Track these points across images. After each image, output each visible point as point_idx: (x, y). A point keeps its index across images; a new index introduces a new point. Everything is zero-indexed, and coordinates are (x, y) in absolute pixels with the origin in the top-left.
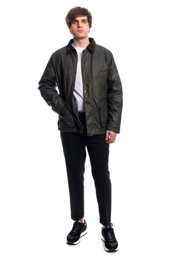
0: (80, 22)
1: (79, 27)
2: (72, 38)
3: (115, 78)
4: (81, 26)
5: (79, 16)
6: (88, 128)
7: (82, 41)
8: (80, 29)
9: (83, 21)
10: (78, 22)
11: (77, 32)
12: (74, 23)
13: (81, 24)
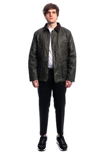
0: (51, 13)
1: (51, 16)
2: (47, 23)
4: (51, 15)
6: (55, 78)
7: (52, 25)
8: (51, 17)
9: (53, 12)
10: (50, 13)
11: (49, 19)
12: (47, 13)
13: (52, 14)
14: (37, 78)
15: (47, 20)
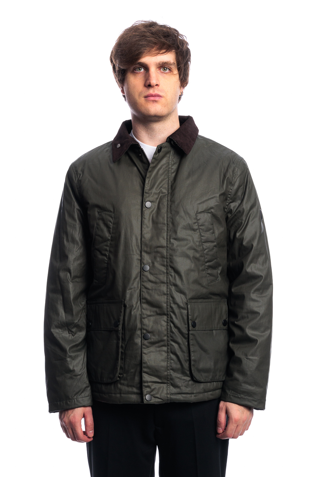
0: (153, 70)
1: (150, 86)
2: (129, 117)
3: (253, 238)
4: (153, 82)
5: (150, 53)
8: (151, 91)
9: (163, 66)
10: (146, 68)
11: (142, 100)
12: (134, 72)
13: (155, 75)
14: (86, 397)
15: (133, 104)
